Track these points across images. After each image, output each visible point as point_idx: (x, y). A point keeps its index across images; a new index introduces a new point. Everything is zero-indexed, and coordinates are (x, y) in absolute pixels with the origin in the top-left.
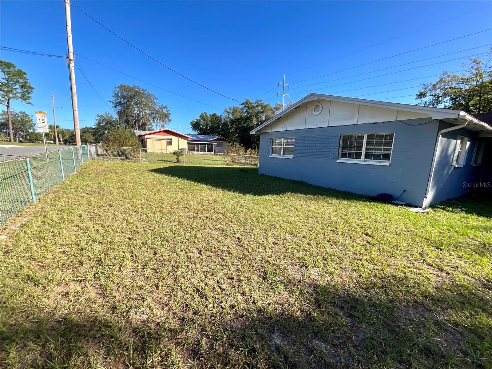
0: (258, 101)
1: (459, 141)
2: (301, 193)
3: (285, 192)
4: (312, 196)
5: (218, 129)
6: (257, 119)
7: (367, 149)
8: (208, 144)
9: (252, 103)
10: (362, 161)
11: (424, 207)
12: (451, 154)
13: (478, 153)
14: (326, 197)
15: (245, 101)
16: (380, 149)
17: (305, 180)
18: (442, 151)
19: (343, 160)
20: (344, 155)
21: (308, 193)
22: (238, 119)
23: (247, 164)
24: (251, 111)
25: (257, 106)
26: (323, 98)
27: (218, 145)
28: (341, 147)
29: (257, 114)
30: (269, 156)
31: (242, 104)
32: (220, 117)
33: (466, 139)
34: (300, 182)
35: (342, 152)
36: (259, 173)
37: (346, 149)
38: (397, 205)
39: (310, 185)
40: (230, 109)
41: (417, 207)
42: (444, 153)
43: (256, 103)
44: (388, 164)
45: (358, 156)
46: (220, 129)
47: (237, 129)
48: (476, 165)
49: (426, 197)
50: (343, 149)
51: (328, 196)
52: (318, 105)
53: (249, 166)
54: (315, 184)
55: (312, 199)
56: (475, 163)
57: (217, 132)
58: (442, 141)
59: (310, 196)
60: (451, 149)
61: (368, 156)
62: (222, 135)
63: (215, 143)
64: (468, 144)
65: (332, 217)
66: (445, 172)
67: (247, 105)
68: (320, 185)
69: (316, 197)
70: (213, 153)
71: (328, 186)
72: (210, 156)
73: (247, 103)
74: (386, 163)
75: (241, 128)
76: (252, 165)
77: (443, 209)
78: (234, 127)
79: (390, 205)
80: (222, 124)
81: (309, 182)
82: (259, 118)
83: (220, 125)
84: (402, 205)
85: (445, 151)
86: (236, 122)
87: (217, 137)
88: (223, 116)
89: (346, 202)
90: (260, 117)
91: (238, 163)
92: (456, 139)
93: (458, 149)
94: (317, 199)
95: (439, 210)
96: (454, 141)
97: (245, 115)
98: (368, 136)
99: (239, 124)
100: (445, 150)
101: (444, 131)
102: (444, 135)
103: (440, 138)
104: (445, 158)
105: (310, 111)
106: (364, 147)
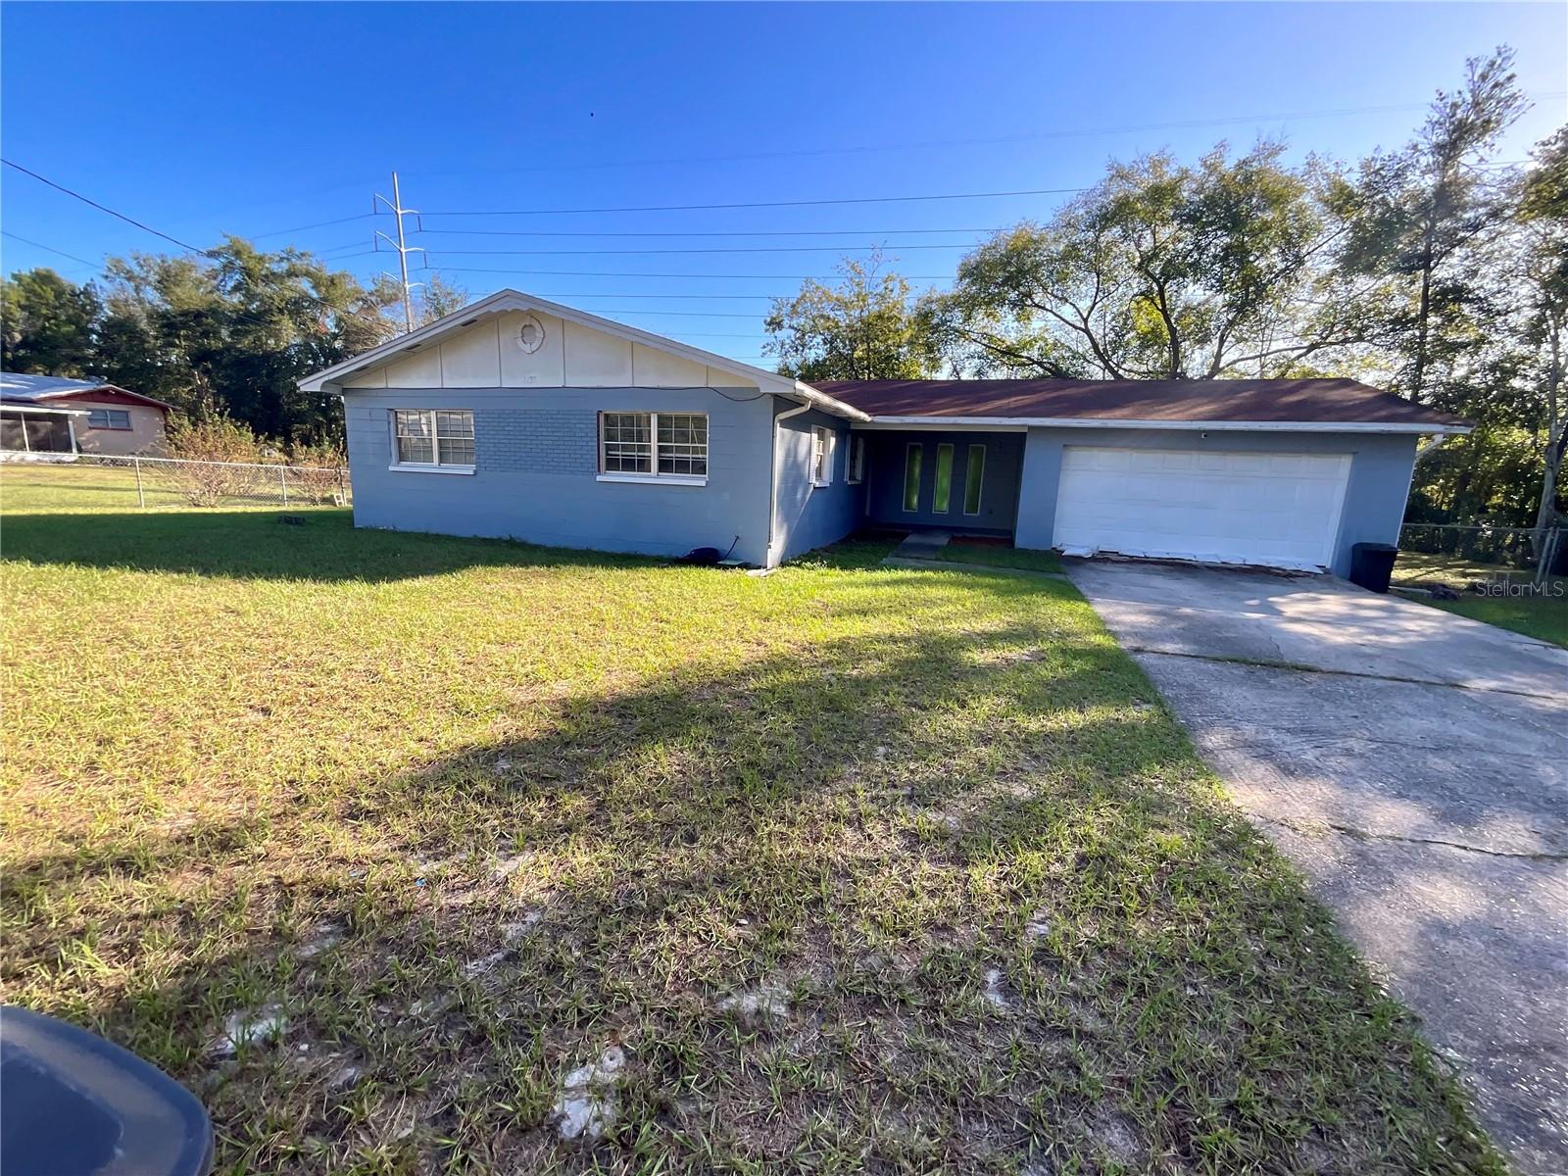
0: (290, 252)
1: (815, 436)
2: (514, 564)
3: (466, 566)
4: (543, 569)
5: (78, 347)
6: (301, 326)
7: (661, 449)
8: (29, 417)
9: (261, 259)
10: (653, 477)
11: (769, 566)
12: (805, 462)
13: (853, 458)
14: (577, 568)
15: (225, 243)
16: (686, 450)
17: (518, 534)
18: (787, 455)
19: (611, 475)
20: (612, 464)
21: (532, 564)
22: (198, 315)
23: (291, 498)
24: (260, 289)
25: (292, 274)
26: (541, 309)
27: (95, 422)
28: (603, 443)
29: (296, 307)
30: (391, 468)
31: (212, 254)
32: (86, 293)
33: (828, 431)
34: (506, 542)
35: (607, 454)
36: (356, 526)
37: (616, 448)
38: (725, 567)
39: (536, 548)
40: (142, 266)
41: (759, 568)
42: (791, 459)
43: (282, 259)
44: (703, 484)
45: (643, 465)
46: (90, 345)
47: (200, 357)
48: (853, 483)
49: (770, 547)
50: (608, 448)
51: (583, 564)
52: (531, 326)
53: (303, 507)
54: (550, 544)
55: (543, 575)
56: (852, 477)
57: (75, 360)
58: (783, 435)
59: (537, 568)
60: (803, 450)
61: (665, 466)
62: (113, 376)
63: (77, 413)
64: (833, 441)
65: (592, 602)
66: (799, 496)
67: (236, 262)
68: (563, 544)
69: (552, 569)
70: (74, 456)
71: (584, 546)
72: (60, 471)
73: (238, 254)
74: (699, 481)
75: (220, 352)
76: (313, 501)
77: (799, 566)
78: (177, 346)
79: (714, 570)
80: (103, 324)
81: (533, 540)
82: (310, 325)
83: (93, 331)
84: (733, 567)
85: (792, 454)
86: (185, 325)
87: (83, 386)
88: (106, 292)
89: (624, 573)
90: (314, 320)
91: (242, 496)
92: (810, 432)
93: (815, 451)
94: (555, 573)
95: (793, 568)
96: (805, 436)
97: (235, 300)
98: (659, 417)
99: (205, 334)
100: (791, 452)
101: (782, 416)
102: (785, 423)
103: (779, 429)
104: (794, 468)
105: (509, 336)
106: (654, 444)
